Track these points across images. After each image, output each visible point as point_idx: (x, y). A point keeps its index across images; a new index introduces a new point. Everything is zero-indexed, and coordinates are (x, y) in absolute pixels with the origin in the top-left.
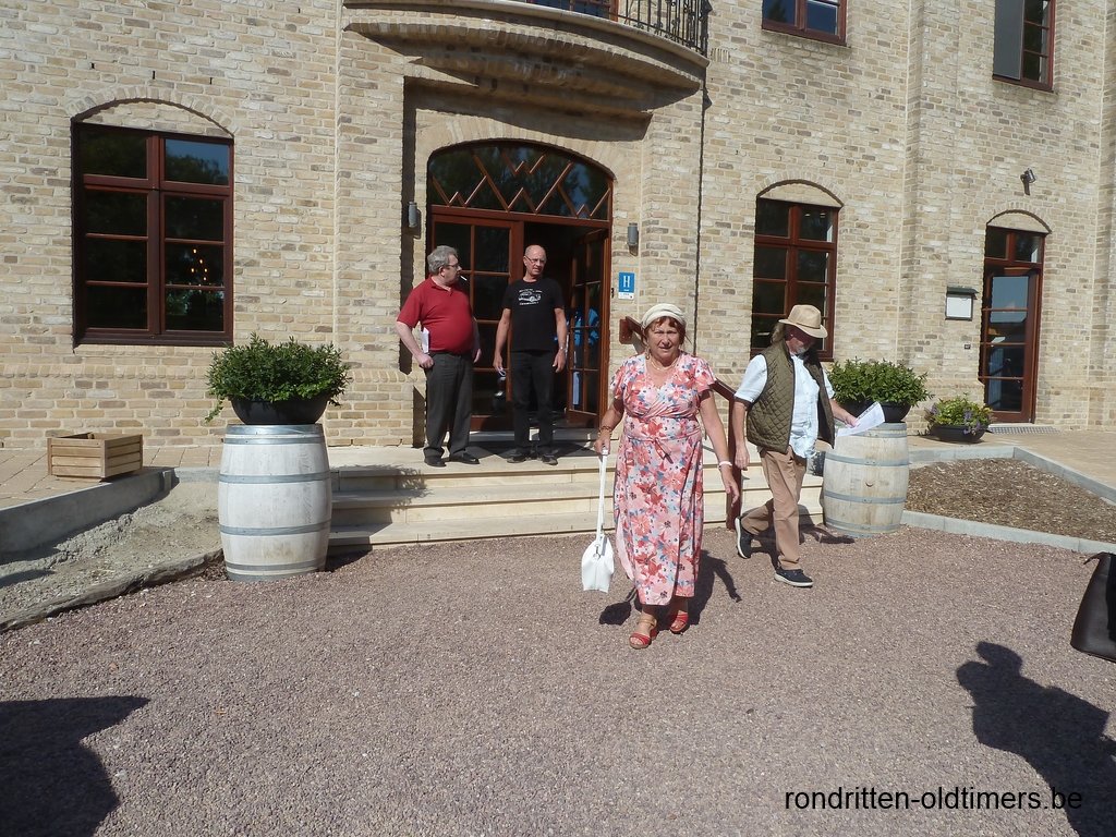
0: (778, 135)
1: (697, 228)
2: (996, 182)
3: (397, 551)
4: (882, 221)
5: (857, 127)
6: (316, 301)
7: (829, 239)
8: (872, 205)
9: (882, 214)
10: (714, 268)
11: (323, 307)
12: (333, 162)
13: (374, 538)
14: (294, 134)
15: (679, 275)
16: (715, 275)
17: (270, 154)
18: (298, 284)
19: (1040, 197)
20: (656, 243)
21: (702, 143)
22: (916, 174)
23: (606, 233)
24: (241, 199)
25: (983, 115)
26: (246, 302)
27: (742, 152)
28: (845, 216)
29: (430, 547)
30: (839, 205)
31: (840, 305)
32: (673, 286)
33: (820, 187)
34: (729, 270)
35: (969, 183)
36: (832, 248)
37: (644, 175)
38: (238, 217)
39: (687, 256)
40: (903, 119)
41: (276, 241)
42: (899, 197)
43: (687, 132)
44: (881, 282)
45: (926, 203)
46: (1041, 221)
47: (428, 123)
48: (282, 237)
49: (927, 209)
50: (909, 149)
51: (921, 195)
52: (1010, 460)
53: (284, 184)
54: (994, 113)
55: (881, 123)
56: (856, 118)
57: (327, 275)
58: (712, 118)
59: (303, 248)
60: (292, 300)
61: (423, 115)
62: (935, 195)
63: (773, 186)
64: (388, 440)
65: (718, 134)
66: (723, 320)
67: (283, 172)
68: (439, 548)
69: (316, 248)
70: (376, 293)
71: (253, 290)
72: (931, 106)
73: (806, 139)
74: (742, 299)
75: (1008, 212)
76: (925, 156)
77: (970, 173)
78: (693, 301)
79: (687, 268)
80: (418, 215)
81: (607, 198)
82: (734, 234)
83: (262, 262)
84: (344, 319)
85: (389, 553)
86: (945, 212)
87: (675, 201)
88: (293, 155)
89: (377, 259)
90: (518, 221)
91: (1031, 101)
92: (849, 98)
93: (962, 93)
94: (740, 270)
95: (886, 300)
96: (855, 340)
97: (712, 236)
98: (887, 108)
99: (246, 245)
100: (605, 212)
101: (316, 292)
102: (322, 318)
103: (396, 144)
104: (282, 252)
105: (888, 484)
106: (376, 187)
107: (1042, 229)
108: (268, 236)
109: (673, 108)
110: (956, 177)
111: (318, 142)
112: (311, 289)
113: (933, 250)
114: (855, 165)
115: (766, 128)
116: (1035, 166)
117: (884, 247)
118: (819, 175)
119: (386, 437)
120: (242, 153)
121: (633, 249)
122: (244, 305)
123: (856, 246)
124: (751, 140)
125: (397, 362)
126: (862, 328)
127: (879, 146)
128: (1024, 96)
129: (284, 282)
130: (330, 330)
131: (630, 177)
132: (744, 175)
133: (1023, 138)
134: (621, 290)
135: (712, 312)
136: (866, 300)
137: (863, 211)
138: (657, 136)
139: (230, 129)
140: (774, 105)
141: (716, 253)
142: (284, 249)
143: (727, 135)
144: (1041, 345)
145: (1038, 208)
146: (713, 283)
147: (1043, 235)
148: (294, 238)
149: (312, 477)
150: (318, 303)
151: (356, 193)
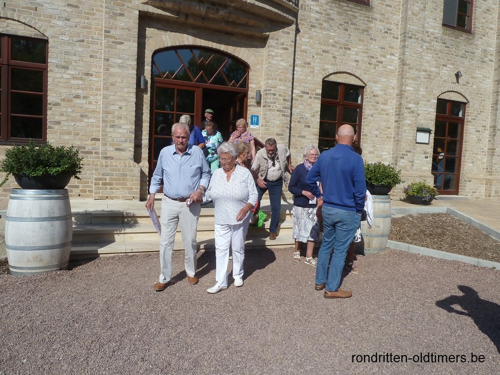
0: (334, 49)
1: (291, 93)
2: (443, 77)
3: (113, 258)
4: (385, 94)
5: (374, 47)
6: (91, 125)
7: (359, 102)
8: (380, 86)
9: (386, 90)
10: (300, 114)
11: (95, 128)
12: (101, 54)
13: (100, 251)
14: (81, 38)
15: (281, 117)
16: (300, 118)
17: (68, 48)
18: (82, 116)
19: (464, 85)
20: (270, 100)
21: (295, 51)
22: (403, 71)
23: (245, 95)
24: (52, 71)
25: (437, 43)
26: (54, 124)
27: (316, 57)
28: (367, 91)
29: (132, 256)
30: (364, 85)
31: (364, 135)
32: (278, 122)
33: (355, 76)
34: (307, 115)
35: (429, 77)
36: (360, 107)
37: (265, 66)
38: (50, 80)
39: (285, 108)
40: (397, 43)
41: (70, 93)
42: (394, 82)
43: (286, 45)
44: (384, 124)
45: (407, 85)
46: (464, 97)
47: (152, 36)
48: (74, 91)
49: (408, 88)
50: (400, 58)
51: (405, 81)
52: (445, 214)
53: (75, 64)
54: (442, 43)
55: (387, 46)
56: (374, 42)
57: (97, 112)
58: (300, 39)
59: (85, 97)
60: (78, 124)
61: (150, 31)
62: (412, 82)
63: (331, 74)
64: (127, 197)
65: (304, 47)
66: (304, 140)
67: (74, 58)
68: (137, 256)
69: (92, 97)
70: (122, 122)
71: (57, 118)
72: (411, 38)
73: (348, 52)
74: (314, 130)
75: (448, 91)
76: (407, 62)
77: (430, 72)
78: (288, 130)
79: (286, 113)
80: (146, 82)
81: (246, 78)
82: (310, 98)
83: (63, 104)
84: (105, 135)
85: (108, 259)
86: (417, 90)
87: (280, 80)
88: (80, 49)
89: (123, 104)
90: (199, 87)
91: (461, 38)
92: (371, 32)
93: (427, 32)
94: (313, 116)
95: (387, 133)
96: (371, 152)
97: (299, 98)
98: (389, 38)
99: (54, 95)
100: (245, 84)
101: (91, 120)
102: (94, 134)
103: (134, 46)
104: (73, 99)
105: (379, 227)
106: (123, 67)
107: (465, 101)
108: (65, 90)
109: (280, 33)
110: (423, 73)
111: (93, 43)
112: (89, 118)
113: (410, 109)
114: (373, 66)
115: (328, 45)
116: (461, 69)
117: (386, 107)
118: (354, 70)
119: (125, 195)
120: (52, 47)
121: (259, 103)
122: (53, 126)
123: (372, 106)
124: (320, 51)
125: (132, 157)
126: (374, 146)
127: (385, 57)
128: (458, 35)
129: (74, 114)
130: (98, 140)
131: (258, 67)
132: (316, 68)
133: (456, 56)
134: (252, 124)
135: (299, 137)
136: (376, 132)
137: (376, 89)
138: (271, 46)
139: (47, 34)
140: (333, 34)
141: (301, 107)
142: (75, 97)
143: (308, 48)
144: (462, 158)
145: (463, 90)
146: (299, 122)
147: (465, 104)
148: (80, 92)
149: (57, 219)
150: (92, 126)
151: (112, 70)
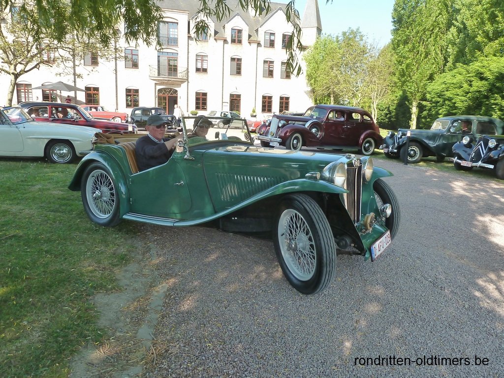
20: (183, 98)
23: (177, 97)
26: (140, 103)
28: (208, 94)
43: (186, 86)
54: (230, 80)
58: (189, 84)
61: (157, 86)
63: (198, 91)
75: (233, 92)
80: (157, 96)
81: (177, 93)
82: (193, 96)
90: (167, 96)
91: (238, 77)
99: (140, 98)
103: (154, 89)
106: (152, 94)
118: (204, 89)
121: (180, 98)
131: (179, 91)
137: (211, 93)
138: (181, 87)
139: (139, 89)
141: (190, 98)
143: (191, 86)
145: (239, 91)
146: (190, 103)
147: (240, 95)
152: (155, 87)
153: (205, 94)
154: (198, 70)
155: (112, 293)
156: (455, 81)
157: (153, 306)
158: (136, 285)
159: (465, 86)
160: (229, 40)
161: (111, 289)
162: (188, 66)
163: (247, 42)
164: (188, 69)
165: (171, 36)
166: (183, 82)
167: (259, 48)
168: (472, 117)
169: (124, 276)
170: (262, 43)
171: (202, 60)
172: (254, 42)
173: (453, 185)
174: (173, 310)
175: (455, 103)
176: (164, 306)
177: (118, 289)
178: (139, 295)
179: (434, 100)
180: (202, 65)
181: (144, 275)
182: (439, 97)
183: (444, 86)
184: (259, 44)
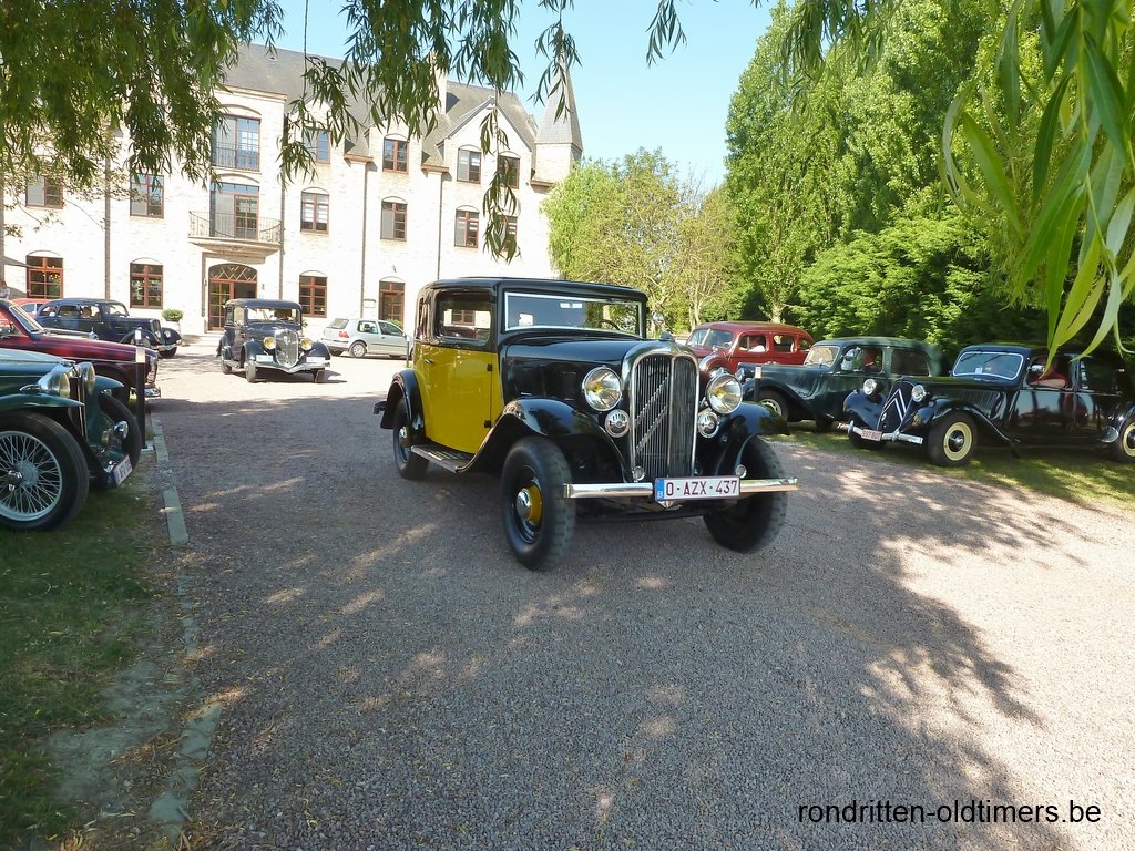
0: (306, 259)
1: (279, 284)
7: (324, 286)
10: (287, 293)
14: (177, 264)
19: (400, 273)
21: (281, 262)
23: (255, 285)
25: (377, 251)
27: (295, 264)
28: (328, 281)
30: (327, 277)
33: (320, 272)
34: (291, 294)
39: (276, 291)
40: (347, 253)
41: (173, 287)
43: (276, 261)
46: (402, 279)
47: (208, 261)
54: (382, 248)
55: (340, 255)
58: (285, 257)
63: (304, 272)
65: (286, 261)
67: (174, 273)
71: (167, 297)
73: (315, 260)
75: (387, 277)
79: (276, 294)
80: (206, 283)
81: (256, 277)
82: (293, 285)
83: (169, 291)
87: (274, 278)
89: (196, 290)
90: (232, 282)
91: (398, 244)
92: (329, 248)
93: (367, 245)
94: (295, 294)
97: (286, 285)
98: (342, 250)
99: (166, 288)
100: (256, 280)
103: (200, 267)
104: (174, 290)
106: (196, 275)
107: (402, 282)
109: (273, 256)
114: (331, 266)
115: (302, 257)
116: (398, 264)
118: (320, 269)
120: (165, 268)
123: (333, 288)
124: (298, 261)
127: (339, 261)
128: (395, 243)
131: (262, 272)
132: (296, 270)
137: (335, 279)
138: (266, 264)
139: (163, 264)
140: (305, 252)
141: (287, 288)
143: (290, 260)
145: (400, 276)
147: (404, 284)
152: (204, 261)
153: (322, 281)
154: (305, 226)
155: (90, 727)
156: (853, 265)
157: (186, 751)
158: (148, 709)
159: (873, 275)
160: (379, 162)
161: (88, 720)
162: (283, 217)
163: (420, 168)
164: (282, 222)
165: (244, 148)
166: (270, 252)
167: (446, 182)
168: (882, 340)
169: (118, 691)
170: (453, 172)
171: (316, 205)
172: (435, 169)
173: (843, 479)
174: (233, 756)
175: (855, 310)
176: (213, 750)
177: (104, 720)
178: (154, 729)
179: (814, 302)
180: (316, 214)
181: (166, 685)
182: (824, 296)
183: (832, 275)
184: (446, 175)
